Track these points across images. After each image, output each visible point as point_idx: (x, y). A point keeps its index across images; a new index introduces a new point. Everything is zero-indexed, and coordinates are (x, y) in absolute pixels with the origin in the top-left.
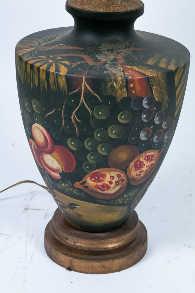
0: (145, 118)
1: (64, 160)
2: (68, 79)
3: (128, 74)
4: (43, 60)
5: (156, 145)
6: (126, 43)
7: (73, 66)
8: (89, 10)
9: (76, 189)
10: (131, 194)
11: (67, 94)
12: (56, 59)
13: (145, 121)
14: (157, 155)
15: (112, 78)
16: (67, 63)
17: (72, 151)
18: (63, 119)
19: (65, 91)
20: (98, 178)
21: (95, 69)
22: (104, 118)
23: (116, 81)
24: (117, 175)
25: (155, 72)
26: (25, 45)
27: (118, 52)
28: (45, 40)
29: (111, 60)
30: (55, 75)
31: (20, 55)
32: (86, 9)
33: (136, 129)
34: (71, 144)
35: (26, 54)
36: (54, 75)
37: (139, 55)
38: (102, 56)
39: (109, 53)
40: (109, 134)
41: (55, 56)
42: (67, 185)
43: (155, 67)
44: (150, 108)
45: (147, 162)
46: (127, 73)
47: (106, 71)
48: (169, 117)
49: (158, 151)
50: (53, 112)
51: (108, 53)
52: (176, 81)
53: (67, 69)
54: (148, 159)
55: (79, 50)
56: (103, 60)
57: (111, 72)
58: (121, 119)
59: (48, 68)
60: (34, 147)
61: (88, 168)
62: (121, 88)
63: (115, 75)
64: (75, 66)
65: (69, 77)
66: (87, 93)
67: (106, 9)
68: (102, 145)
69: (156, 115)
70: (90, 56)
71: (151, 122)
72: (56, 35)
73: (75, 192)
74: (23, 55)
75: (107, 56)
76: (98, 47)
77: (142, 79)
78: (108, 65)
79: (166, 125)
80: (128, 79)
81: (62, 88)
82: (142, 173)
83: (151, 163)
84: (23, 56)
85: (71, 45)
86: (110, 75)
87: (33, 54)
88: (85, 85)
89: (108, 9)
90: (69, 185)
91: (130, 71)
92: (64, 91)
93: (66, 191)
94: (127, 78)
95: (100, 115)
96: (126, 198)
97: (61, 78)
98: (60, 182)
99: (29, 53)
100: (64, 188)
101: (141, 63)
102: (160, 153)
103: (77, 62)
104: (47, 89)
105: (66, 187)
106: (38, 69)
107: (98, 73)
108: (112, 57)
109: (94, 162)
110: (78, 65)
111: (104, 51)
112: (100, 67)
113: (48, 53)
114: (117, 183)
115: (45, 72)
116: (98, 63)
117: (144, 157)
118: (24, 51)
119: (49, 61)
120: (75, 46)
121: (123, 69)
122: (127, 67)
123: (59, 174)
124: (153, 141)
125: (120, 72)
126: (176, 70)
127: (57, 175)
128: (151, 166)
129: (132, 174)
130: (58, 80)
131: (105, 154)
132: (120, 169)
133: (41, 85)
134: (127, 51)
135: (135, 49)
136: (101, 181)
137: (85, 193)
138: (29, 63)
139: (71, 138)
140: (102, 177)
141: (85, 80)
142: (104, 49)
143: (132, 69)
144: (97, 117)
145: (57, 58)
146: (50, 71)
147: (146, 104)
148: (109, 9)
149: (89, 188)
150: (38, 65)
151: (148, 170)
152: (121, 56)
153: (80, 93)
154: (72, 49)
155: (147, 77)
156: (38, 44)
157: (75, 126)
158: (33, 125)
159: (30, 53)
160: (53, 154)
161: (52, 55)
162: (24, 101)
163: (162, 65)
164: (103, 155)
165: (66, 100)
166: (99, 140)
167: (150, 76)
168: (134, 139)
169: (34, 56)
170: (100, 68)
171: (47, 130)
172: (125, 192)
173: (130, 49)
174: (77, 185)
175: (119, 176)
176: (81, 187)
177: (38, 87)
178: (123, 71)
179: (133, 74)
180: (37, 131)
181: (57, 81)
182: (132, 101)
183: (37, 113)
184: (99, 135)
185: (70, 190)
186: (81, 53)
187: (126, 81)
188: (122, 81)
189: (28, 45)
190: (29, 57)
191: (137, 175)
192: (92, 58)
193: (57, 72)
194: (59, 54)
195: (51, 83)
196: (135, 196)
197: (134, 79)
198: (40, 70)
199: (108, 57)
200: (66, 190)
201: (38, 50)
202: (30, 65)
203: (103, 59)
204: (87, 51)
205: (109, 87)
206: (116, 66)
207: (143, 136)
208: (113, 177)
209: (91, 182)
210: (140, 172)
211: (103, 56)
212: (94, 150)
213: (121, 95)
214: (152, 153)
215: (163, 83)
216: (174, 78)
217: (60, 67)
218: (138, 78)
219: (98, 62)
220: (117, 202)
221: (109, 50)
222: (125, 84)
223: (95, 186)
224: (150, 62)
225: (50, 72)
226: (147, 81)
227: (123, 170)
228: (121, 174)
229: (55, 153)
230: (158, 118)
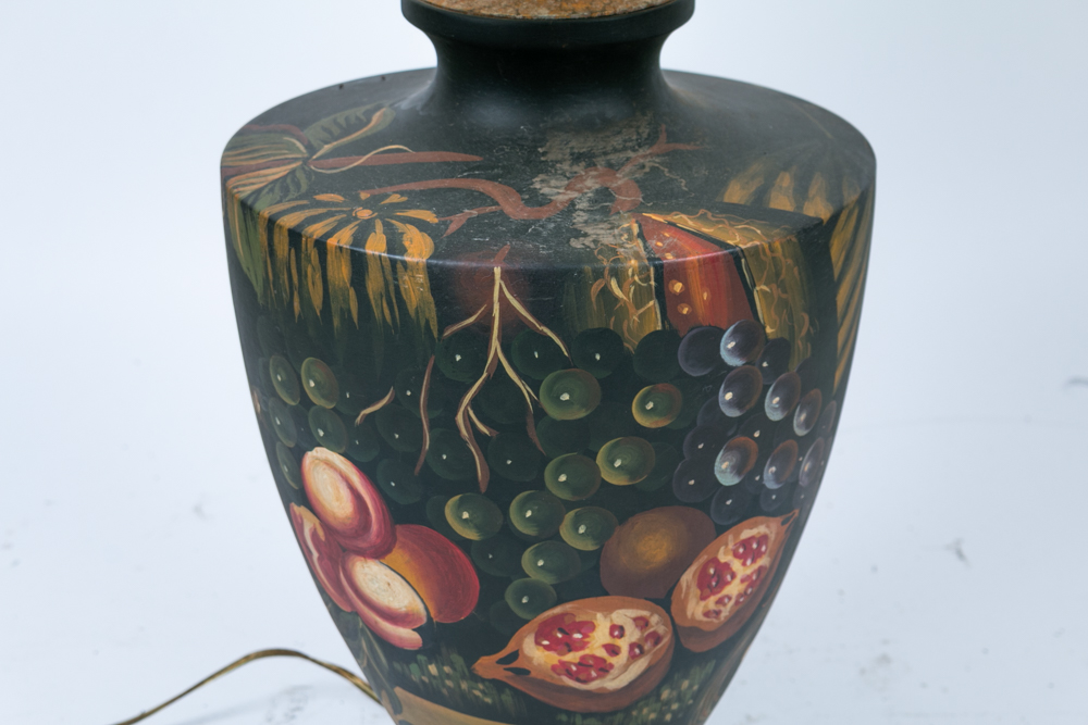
0: (730, 403)
1: (434, 576)
2: (439, 279)
3: (660, 244)
4: (337, 212)
5: (774, 497)
6: (638, 127)
7: (453, 228)
8: (495, 14)
9: (483, 680)
10: (686, 684)
11: (435, 334)
12: (384, 205)
13: (733, 413)
14: (777, 534)
15: (605, 264)
16: (429, 216)
17: (465, 544)
18: (425, 427)
19: (427, 322)
20: (562, 635)
21: (537, 234)
22: (582, 414)
23: (618, 273)
24: (636, 620)
25: (759, 232)
26: (256, 155)
27: (613, 162)
28: (330, 133)
29: (590, 195)
30: (387, 265)
31: (242, 196)
32: (484, 12)
33: (701, 446)
34: (460, 517)
35: (266, 190)
36: (382, 267)
37: (690, 168)
38: (553, 183)
39: (579, 169)
40: (599, 472)
41: (377, 191)
42: (447, 669)
43: (756, 211)
44: (747, 366)
45: (744, 564)
46: (656, 243)
47: (576, 237)
48: (816, 393)
49: (779, 519)
50: (384, 401)
51: (575, 168)
52: (834, 259)
53: (429, 240)
54: (748, 551)
55: (467, 163)
56: (560, 197)
57: (595, 241)
58: (645, 413)
59: (360, 239)
60: (314, 535)
61: (525, 600)
62: (639, 300)
63: (613, 251)
64: (460, 224)
65: (442, 268)
66: (512, 324)
67: (561, 7)
68: (577, 515)
69: (771, 389)
70: (510, 185)
71: (754, 415)
72: (368, 107)
73: (477, 693)
74: (253, 193)
75: (572, 180)
76: (536, 147)
77: (713, 260)
78: (581, 213)
79: (807, 423)
80: (662, 266)
81: (417, 312)
82: (725, 605)
83: (756, 566)
84: (256, 200)
85: (435, 146)
86: (596, 252)
87: (292, 188)
88: (502, 298)
89: (565, 5)
90: (454, 669)
91: (667, 235)
92: (423, 323)
93: (445, 691)
94: (659, 259)
95: (566, 402)
96: (668, 703)
97: (410, 277)
98: (421, 658)
99: (278, 185)
100: (434, 682)
101: (704, 199)
102: (787, 525)
103: (466, 211)
104: (359, 319)
105: (443, 676)
106: (321, 245)
107: (550, 248)
108: (591, 184)
109: (547, 580)
110: (471, 222)
111: (560, 162)
112: (553, 225)
113: (350, 183)
114: (637, 650)
115: (349, 258)
116: (545, 208)
117: (731, 546)
118: (258, 177)
119: (359, 214)
120: (449, 151)
121: (640, 227)
122: (654, 217)
123: (414, 630)
124: (760, 485)
125: (630, 239)
126: (834, 219)
127: (407, 635)
128: (758, 576)
129: (689, 614)
130: (401, 282)
131: (588, 546)
132: (646, 599)
133: (335, 307)
134: (645, 157)
135: (672, 146)
136: (577, 645)
137: (516, 692)
138: (282, 223)
139: (457, 497)
140: (579, 632)
141: (502, 278)
142: (560, 157)
143: (672, 224)
144: (554, 413)
145: (387, 201)
146: (369, 251)
147: (732, 352)
148: (570, 6)
149: (533, 674)
150: (316, 230)
151: (745, 592)
152: (624, 177)
153: (484, 327)
154: (439, 160)
155: (732, 253)
156: (306, 147)
157: (473, 450)
158: (309, 453)
159: (283, 186)
160: (389, 557)
161: (366, 188)
162: (266, 367)
163: (781, 201)
164: (579, 552)
165: (433, 357)
166: (564, 495)
167: (743, 247)
168: (692, 482)
169: (301, 197)
170: (555, 228)
171: (365, 469)
172: (667, 680)
173: (655, 149)
174: (487, 665)
175: (642, 623)
176: (501, 674)
177: (321, 312)
178: (641, 235)
179: (680, 243)
180: (325, 476)
181: (397, 288)
182: (681, 345)
183: (324, 409)
184: (563, 478)
185: (460, 687)
186: (474, 176)
187: (655, 274)
188: (640, 273)
189: (269, 156)
190: (280, 202)
191: (707, 614)
192: (520, 191)
193: (395, 254)
194: (391, 185)
195: (371, 297)
196: (700, 690)
197: (684, 262)
198: (329, 247)
199: (579, 186)
200: (444, 686)
201: (309, 174)
202: (286, 234)
203: (559, 193)
204: (498, 167)
205: (593, 299)
206: (614, 217)
207: (725, 471)
208: (621, 629)
209: (537, 654)
210: (720, 602)
211: (558, 183)
212: (548, 537)
213: (641, 325)
214: (761, 530)
215: (791, 271)
216: (826, 248)
217: (403, 233)
218: (700, 257)
219: (541, 205)
220: (636, 718)
221: (577, 158)
222: (653, 283)
223: (554, 668)
224: (736, 193)
225: (365, 254)
226: (734, 268)
227: (657, 601)
228: (651, 615)
229: (397, 555)
230: (777, 399)
